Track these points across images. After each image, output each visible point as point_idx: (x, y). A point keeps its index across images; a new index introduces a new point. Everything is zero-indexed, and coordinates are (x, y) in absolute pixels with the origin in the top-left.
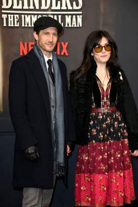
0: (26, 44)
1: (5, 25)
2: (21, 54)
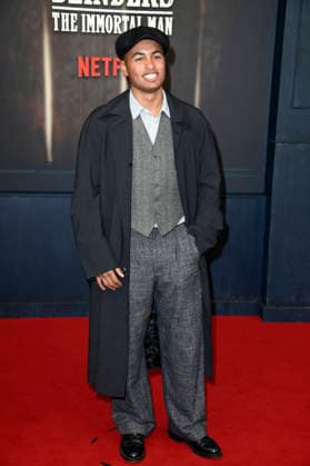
0: (87, 59)
1: (56, 29)
2: (80, 75)
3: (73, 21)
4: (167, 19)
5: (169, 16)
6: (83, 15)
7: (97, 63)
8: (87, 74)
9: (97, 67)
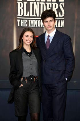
3: (25, 23)
4: (62, 21)
5: (62, 20)
6: (29, 20)
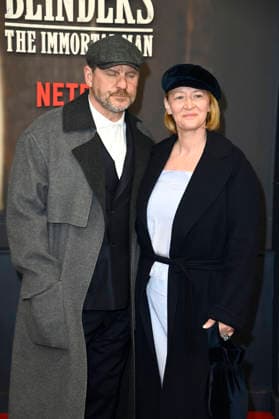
0: (48, 85)
1: (10, 49)
2: (39, 104)
3: (30, 41)
4: (146, 37)
5: (148, 34)
6: (43, 34)
7: (59, 89)
8: (47, 103)
9: (60, 94)
